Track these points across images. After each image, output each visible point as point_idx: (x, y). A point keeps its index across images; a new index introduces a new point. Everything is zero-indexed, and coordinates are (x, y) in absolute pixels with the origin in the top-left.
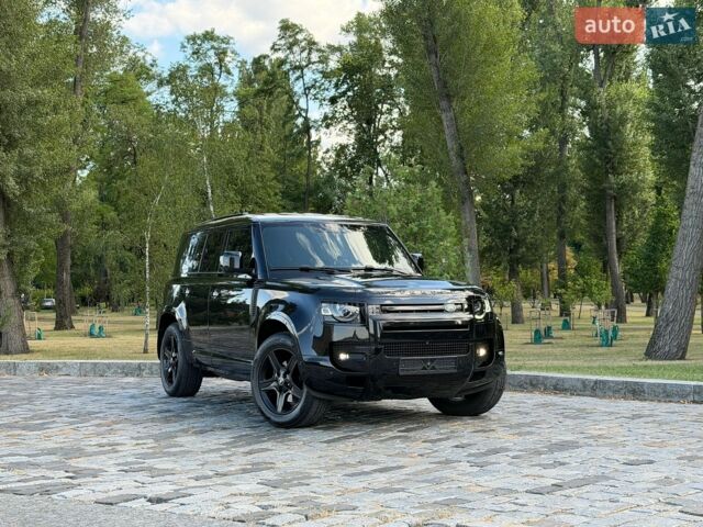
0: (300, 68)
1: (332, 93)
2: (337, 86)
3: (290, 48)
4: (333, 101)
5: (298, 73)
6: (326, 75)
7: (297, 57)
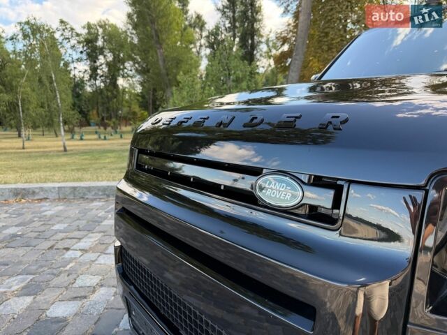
0: (68, 38)
1: (81, 49)
2: (83, 47)
3: (64, 30)
4: (81, 52)
5: (67, 40)
6: (79, 42)
7: (67, 34)
